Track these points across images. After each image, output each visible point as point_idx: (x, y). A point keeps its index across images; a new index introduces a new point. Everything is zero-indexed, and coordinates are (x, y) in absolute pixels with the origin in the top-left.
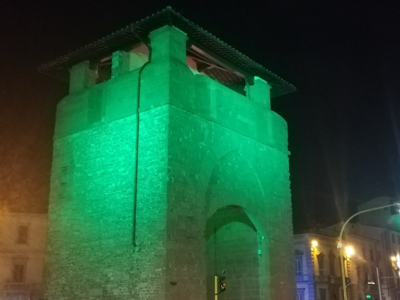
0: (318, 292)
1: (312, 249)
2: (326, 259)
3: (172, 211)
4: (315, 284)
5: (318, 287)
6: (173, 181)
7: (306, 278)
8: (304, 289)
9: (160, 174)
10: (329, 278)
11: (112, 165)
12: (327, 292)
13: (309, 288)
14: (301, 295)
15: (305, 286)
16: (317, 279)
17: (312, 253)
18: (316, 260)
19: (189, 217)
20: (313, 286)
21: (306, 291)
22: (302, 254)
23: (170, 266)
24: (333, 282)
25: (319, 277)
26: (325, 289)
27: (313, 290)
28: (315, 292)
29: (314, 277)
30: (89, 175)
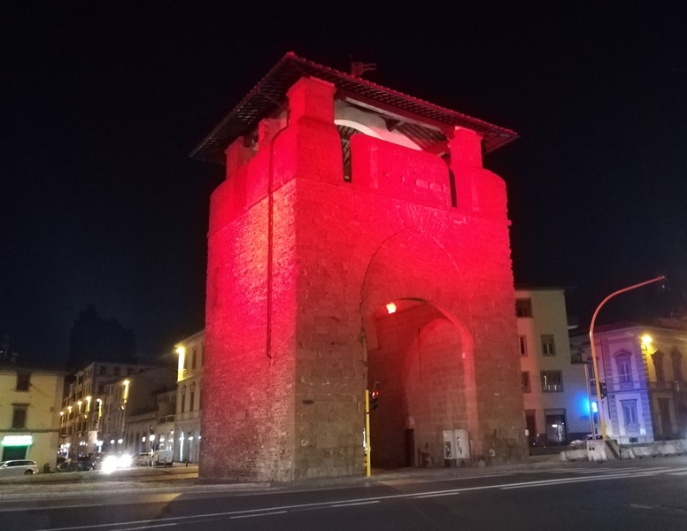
0: (656, 404)
1: (643, 347)
2: (667, 359)
3: (303, 312)
4: (650, 393)
5: (655, 396)
6: (306, 274)
7: (637, 386)
8: (636, 400)
9: (290, 267)
10: (673, 384)
11: (252, 261)
12: (671, 403)
13: (642, 399)
14: (632, 409)
15: (637, 396)
16: (654, 387)
17: (643, 352)
18: (650, 361)
19: (332, 318)
20: (646, 396)
21: (639, 403)
22: (630, 354)
23: (303, 381)
24: (678, 389)
25: (656, 383)
26: (668, 400)
27: (647, 401)
28: (651, 403)
29: (648, 383)
30: (235, 275)
